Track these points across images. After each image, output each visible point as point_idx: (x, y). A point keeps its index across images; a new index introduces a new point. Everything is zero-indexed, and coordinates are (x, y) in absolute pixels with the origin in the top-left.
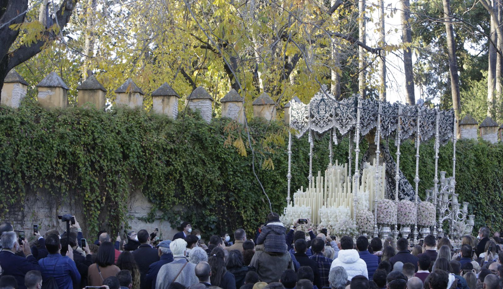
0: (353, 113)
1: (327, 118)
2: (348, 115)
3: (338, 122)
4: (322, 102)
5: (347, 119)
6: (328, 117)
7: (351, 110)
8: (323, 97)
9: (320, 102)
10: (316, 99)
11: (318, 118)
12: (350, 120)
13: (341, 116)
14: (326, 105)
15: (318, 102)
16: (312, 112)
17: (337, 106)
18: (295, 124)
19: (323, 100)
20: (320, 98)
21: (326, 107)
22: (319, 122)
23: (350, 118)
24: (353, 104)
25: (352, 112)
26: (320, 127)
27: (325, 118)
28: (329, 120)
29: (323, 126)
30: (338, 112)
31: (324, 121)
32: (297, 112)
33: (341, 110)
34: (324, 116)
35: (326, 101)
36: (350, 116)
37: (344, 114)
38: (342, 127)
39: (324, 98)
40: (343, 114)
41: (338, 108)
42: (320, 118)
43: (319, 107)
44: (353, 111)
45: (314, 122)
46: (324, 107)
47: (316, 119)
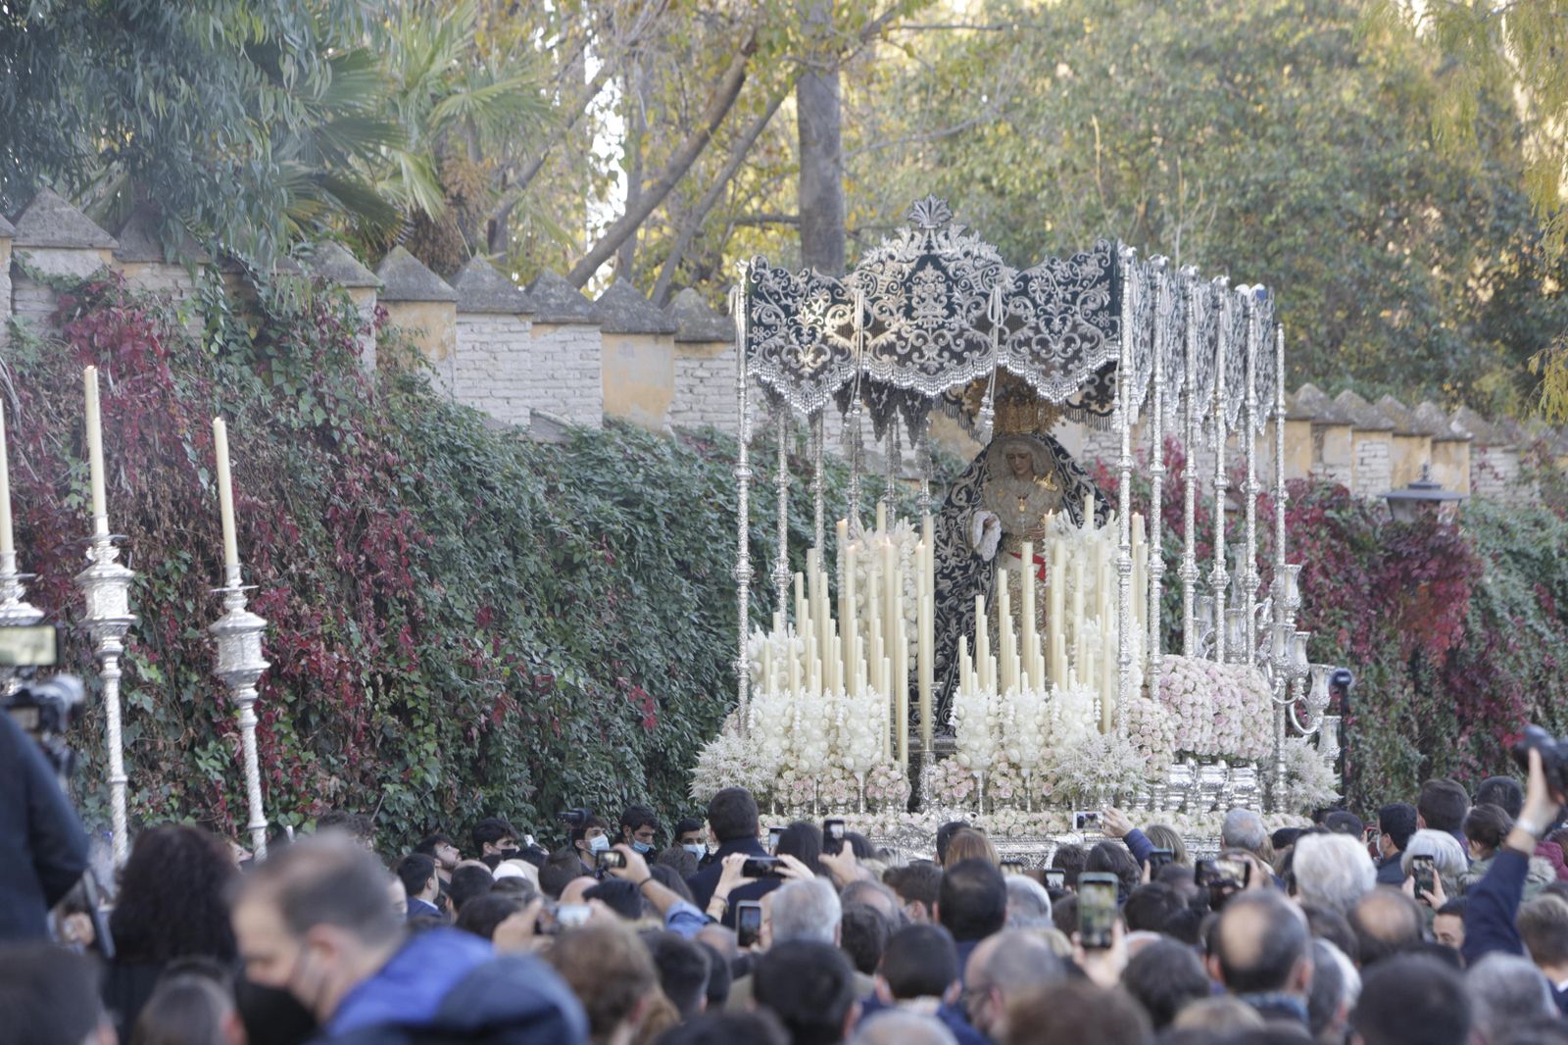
0: (1103, 318)
1: (960, 335)
2: (1075, 327)
3: (1025, 350)
4: (929, 272)
5: (1069, 341)
6: (962, 331)
7: (1091, 306)
8: (929, 247)
9: (914, 272)
10: (892, 257)
11: (912, 337)
12: (1086, 345)
13: (1037, 330)
14: (951, 281)
15: (907, 269)
16: (874, 311)
17: (1013, 288)
18: (775, 359)
19: (929, 259)
20: (915, 251)
21: (950, 289)
22: (914, 348)
23: (1084, 338)
24: (1100, 280)
25: (1095, 313)
26: (923, 369)
27: (949, 335)
28: (971, 346)
29: (941, 368)
30: (1020, 312)
31: (947, 348)
32: (786, 308)
33: (1036, 306)
34: (942, 326)
35: (951, 268)
36: (1087, 328)
37: (1057, 323)
38: (1046, 374)
39: (936, 251)
40: (1048, 322)
41: (1015, 295)
42: (918, 337)
43: (909, 290)
44: (1102, 308)
45: (889, 348)
46: (942, 288)
47: (899, 336)
